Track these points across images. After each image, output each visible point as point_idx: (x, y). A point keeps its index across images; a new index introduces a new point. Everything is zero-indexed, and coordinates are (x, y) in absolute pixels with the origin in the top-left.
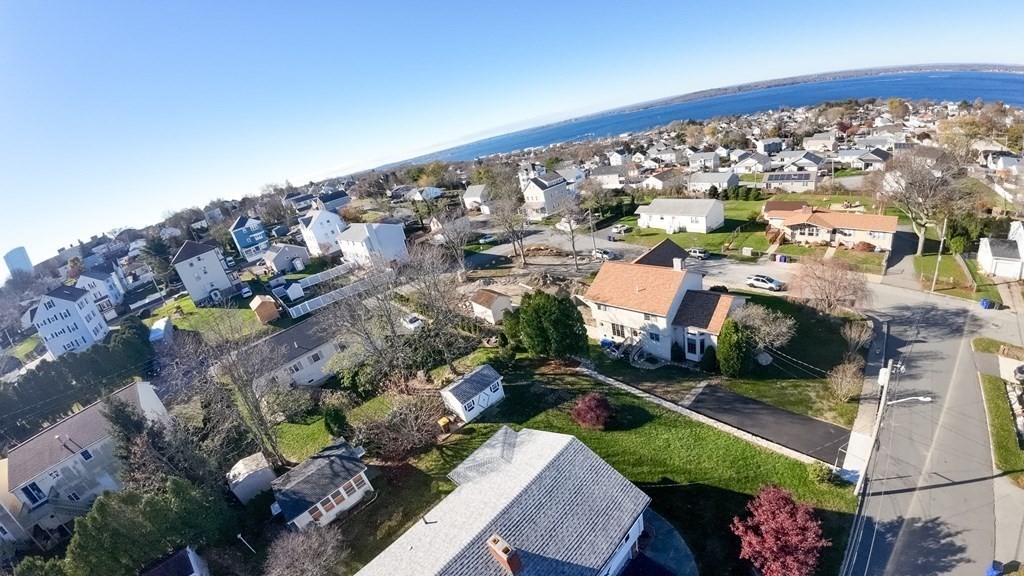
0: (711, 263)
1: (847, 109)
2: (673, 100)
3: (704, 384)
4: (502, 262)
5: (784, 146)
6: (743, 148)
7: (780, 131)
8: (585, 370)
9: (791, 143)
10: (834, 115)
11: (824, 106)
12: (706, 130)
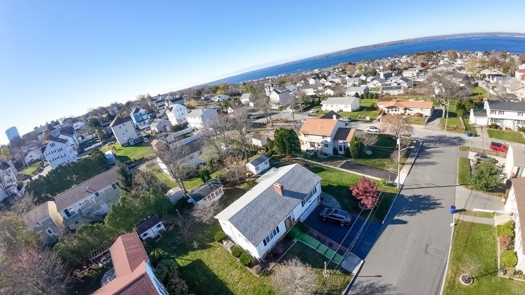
0: (353, 123)
1: (427, 56)
2: (341, 52)
3: (345, 161)
4: (262, 125)
5: (393, 74)
6: (374, 76)
7: (392, 68)
8: (300, 158)
9: (397, 73)
10: (421, 59)
11: (416, 55)
12: (356, 67)
